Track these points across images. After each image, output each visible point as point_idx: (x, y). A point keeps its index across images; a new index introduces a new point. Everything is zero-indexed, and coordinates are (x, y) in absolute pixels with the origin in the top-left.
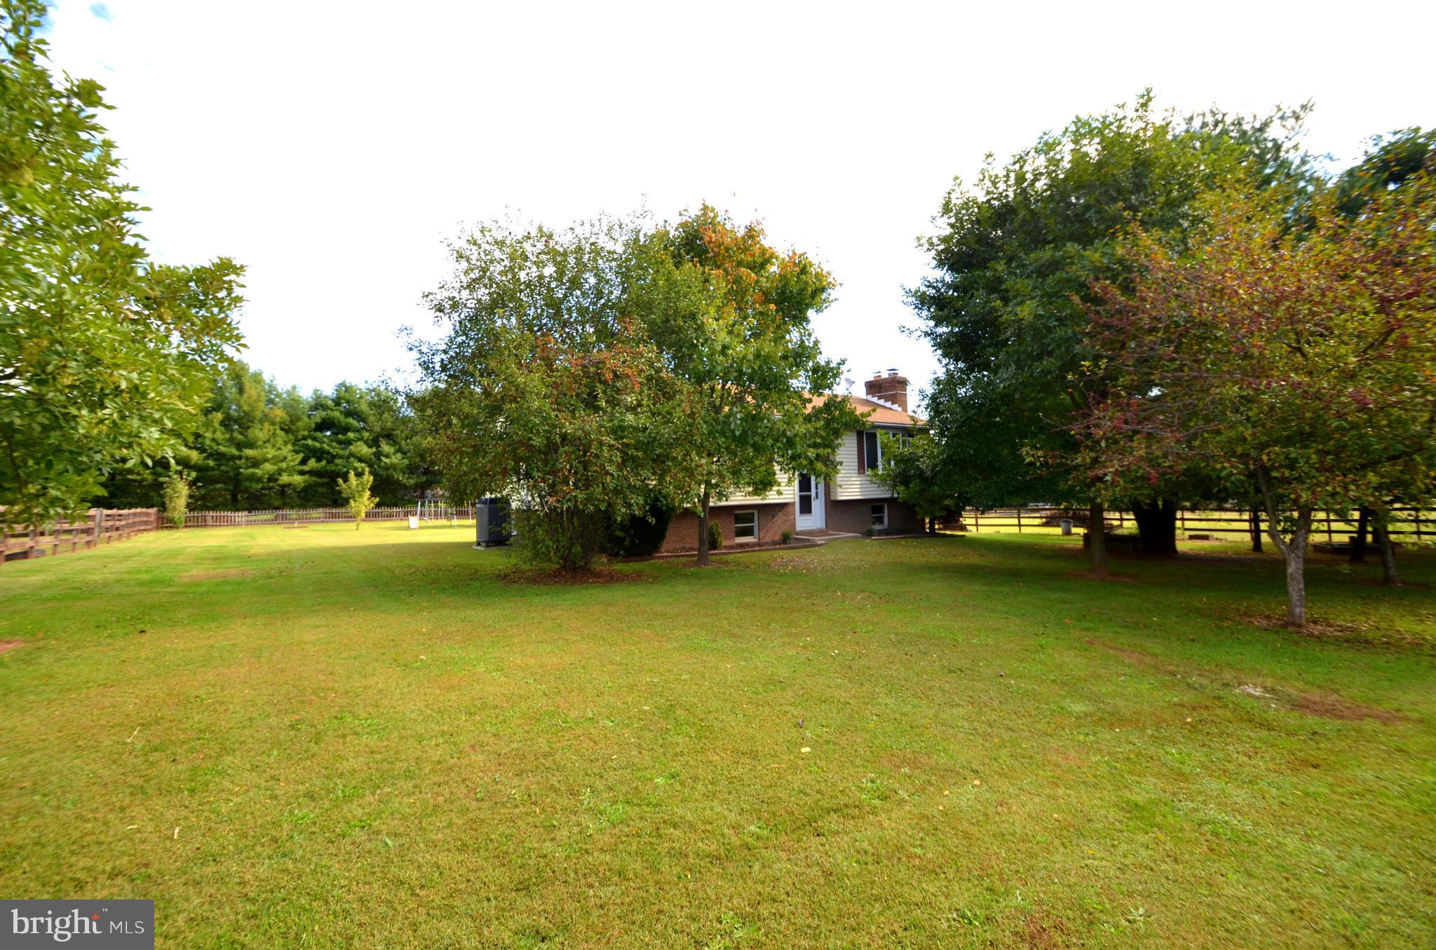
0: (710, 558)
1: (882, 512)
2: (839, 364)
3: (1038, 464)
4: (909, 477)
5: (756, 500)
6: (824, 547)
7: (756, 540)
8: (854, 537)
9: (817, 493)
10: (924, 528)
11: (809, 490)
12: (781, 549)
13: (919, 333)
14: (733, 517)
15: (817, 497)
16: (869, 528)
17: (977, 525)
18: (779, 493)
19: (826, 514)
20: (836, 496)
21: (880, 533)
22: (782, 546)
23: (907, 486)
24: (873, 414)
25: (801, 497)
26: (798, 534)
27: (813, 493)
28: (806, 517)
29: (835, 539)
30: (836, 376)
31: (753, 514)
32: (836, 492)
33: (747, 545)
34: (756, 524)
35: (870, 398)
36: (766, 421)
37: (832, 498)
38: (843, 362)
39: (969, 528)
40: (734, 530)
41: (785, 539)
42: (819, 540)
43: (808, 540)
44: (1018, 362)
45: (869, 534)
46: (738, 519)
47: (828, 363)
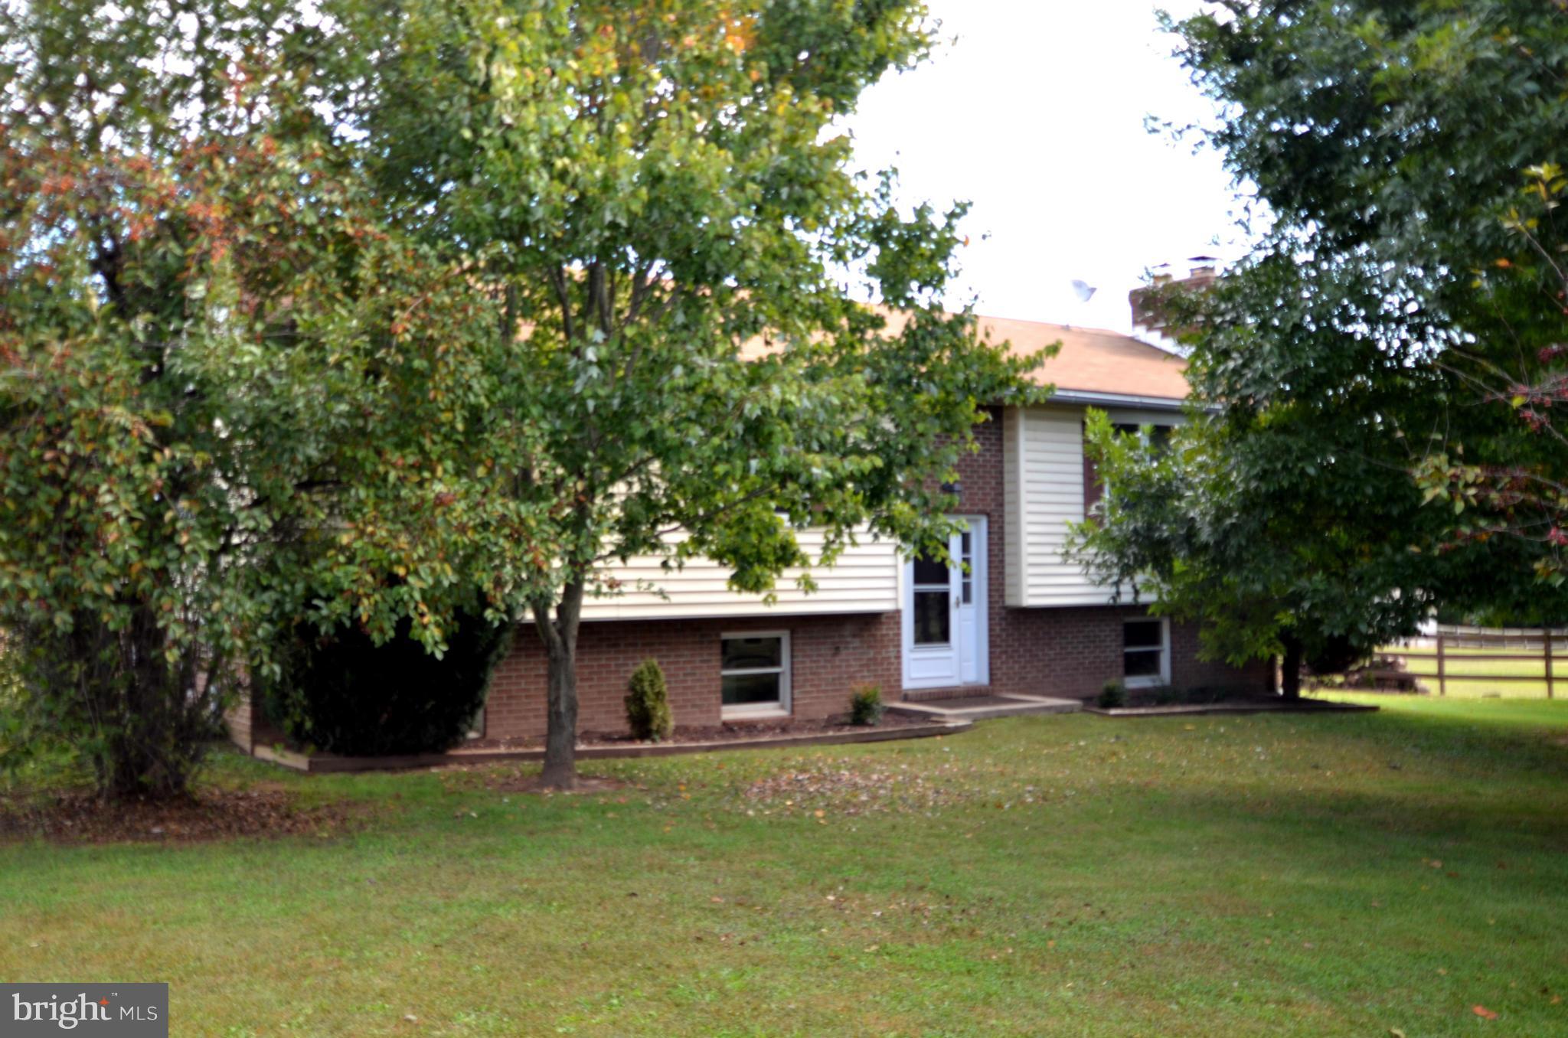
0: (580, 766)
1: (1156, 640)
2: (952, 215)
3: (1459, 507)
4: (1164, 542)
5: (748, 604)
6: (968, 734)
7: (783, 713)
8: (1060, 710)
9: (966, 588)
10: (1271, 684)
11: (943, 576)
12: (843, 740)
13: (1196, 135)
14: (717, 649)
15: (966, 597)
16: (1112, 682)
17: (1441, 676)
18: (809, 585)
19: (992, 645)
20: (1018, 594)
21: (1141, 698)
22: (846, 732)
23: (1167, 574)
24: (1049, 361)
25: (920, 600)
26: (906, 698)
27: (955, 587)
28: (933, 653)
29: (1002, 715)
30: (944, 248)
31: (778, 640)
32: (1017, 585)
33: (749, 727)
34: (784, 669)
35: (1141, 333)
36: (679, 370)
37: (1010, 602)
38: (961, 209)
39: (1422, 683)
40: (717, 685)
41: (861, 712)
42: (953, 716)
43: (926, 716)
44: (1435, 206)
45: (1110, 699)
46: (733, 655)
47: (921, 213)
